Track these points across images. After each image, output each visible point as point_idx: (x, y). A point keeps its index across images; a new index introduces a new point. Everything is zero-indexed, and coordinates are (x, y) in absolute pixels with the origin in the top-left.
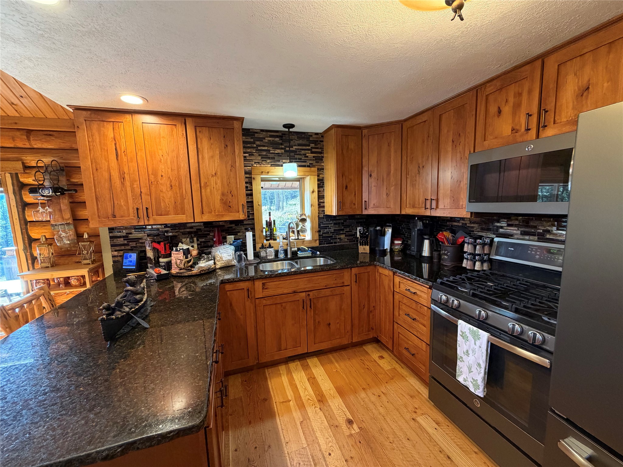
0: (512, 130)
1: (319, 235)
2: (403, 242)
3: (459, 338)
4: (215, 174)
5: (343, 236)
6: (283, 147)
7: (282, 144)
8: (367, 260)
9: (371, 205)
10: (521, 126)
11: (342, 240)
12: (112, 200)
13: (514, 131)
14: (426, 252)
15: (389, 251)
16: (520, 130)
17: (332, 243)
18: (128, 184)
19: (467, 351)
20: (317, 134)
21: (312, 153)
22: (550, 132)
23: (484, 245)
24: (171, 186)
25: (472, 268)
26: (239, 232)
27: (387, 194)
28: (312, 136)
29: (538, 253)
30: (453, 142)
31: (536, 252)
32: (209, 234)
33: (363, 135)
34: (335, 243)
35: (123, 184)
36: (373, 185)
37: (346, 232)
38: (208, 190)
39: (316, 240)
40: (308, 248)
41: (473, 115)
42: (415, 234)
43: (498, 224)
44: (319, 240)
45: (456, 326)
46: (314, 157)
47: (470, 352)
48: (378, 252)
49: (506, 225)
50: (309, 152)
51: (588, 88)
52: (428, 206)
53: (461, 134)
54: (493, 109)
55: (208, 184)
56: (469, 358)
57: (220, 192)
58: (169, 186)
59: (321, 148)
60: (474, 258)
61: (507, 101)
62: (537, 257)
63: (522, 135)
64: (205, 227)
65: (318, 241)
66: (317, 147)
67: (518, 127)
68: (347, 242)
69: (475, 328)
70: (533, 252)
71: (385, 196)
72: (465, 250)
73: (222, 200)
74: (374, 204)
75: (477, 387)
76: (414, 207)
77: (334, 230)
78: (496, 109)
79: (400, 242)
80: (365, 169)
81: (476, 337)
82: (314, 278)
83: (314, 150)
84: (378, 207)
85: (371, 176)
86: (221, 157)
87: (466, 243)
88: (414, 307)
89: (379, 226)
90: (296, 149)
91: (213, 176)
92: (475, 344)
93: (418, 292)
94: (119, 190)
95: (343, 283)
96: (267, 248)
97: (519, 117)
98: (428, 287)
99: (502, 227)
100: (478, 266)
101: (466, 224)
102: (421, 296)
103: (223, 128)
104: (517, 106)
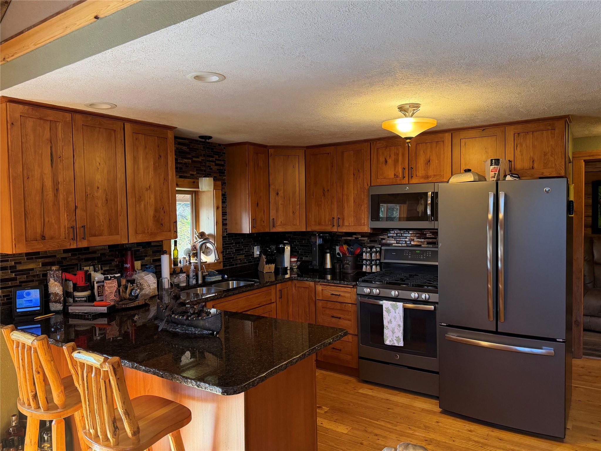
0: (394, 175)
1: (223, 257)
2: (298, 259)
3: (385, 313)
4: (149, 188)
5: (242, 257)
6: (189, 156)
7: (189, 153)
8: (273, 279)
9: (279, 223)
10: (399, 174)
11: (242, 261)
12: (42, 216)
13: (395, 176)
14: (329, 266)
15: (289, 268)
16: (399, 176)
17: (233, 265)
18: (61, 197)
19: (390, 320)
20: (220, 145)
21: (216, 165)
22: (414, 181)
23: (376, 252)
24: (107, 200)
25: (370, 271)
26: (146, 256)
27: (293, 212)
28: (215, 147)
29: (410, 254)
30: (354, 175)
31: (408, 254)
32: (113, 260)
33: (270, 155)
34: (236, 264)
35: (56, 195)
36: (280, 203)
37: (245, 252)
38: (142, 206)
39: (220, 263)
40: (217, 271)
41: (368, 159)
42: (316, 249)
43: (382, 237)
44: (223, 262)
45: (382, 306)
46: (217, 169)
47: (393, 320)
48: (280, 270)
49: (387, 237)
50: (214, 164)
51: (430, 161)
52: (335, 224)
53: (360, 171)
54: (382, 159)
55: (142, 198)
56: (392, 324)
57: (153, 208)
58: (104, 200)
59: (223, 161)
60: (371, 263)
61: (390, 156)
62: (410, 257)
63: (400, 180)
64: (110, 251)
65: (222, 264)
66: (220, 159)
67: (398, 174)
68: (246, 263)
69: (394, 303)
70: (407, 254)
71: (291, 214)
72: (364, 257)
73: (154, 217)
74: (281, 222)
75: (398, 341)
76: (320, 224)
77: (236, 250)
78: (384, 159)
79: (296, 260)
80: (272, 187)
81: (395, 308)
82: (251, 296)
83: (217, 162)
84: (285, 225)
85: (277, 194)
86: (155, 169)
87: (364, 252)
88: (339, 307)
89: (281, 244)
90: (202, 159)
91: (147, 190)
92: (395, 312)
93: (342, 294)
94: (51, 204)
95: (271, 300)
96: (180, 273)
97: (398, 168)
98: (352, 286)
99: (384, 239)
100: (374, 269)
101: (358, 238)
102: (344, 297)
103: (157, 137)
104: (396, 161)
